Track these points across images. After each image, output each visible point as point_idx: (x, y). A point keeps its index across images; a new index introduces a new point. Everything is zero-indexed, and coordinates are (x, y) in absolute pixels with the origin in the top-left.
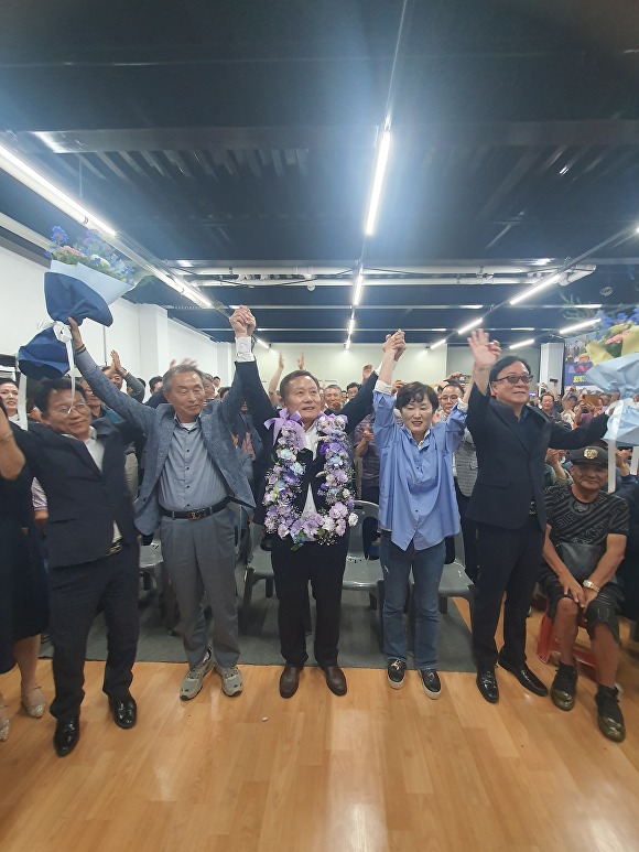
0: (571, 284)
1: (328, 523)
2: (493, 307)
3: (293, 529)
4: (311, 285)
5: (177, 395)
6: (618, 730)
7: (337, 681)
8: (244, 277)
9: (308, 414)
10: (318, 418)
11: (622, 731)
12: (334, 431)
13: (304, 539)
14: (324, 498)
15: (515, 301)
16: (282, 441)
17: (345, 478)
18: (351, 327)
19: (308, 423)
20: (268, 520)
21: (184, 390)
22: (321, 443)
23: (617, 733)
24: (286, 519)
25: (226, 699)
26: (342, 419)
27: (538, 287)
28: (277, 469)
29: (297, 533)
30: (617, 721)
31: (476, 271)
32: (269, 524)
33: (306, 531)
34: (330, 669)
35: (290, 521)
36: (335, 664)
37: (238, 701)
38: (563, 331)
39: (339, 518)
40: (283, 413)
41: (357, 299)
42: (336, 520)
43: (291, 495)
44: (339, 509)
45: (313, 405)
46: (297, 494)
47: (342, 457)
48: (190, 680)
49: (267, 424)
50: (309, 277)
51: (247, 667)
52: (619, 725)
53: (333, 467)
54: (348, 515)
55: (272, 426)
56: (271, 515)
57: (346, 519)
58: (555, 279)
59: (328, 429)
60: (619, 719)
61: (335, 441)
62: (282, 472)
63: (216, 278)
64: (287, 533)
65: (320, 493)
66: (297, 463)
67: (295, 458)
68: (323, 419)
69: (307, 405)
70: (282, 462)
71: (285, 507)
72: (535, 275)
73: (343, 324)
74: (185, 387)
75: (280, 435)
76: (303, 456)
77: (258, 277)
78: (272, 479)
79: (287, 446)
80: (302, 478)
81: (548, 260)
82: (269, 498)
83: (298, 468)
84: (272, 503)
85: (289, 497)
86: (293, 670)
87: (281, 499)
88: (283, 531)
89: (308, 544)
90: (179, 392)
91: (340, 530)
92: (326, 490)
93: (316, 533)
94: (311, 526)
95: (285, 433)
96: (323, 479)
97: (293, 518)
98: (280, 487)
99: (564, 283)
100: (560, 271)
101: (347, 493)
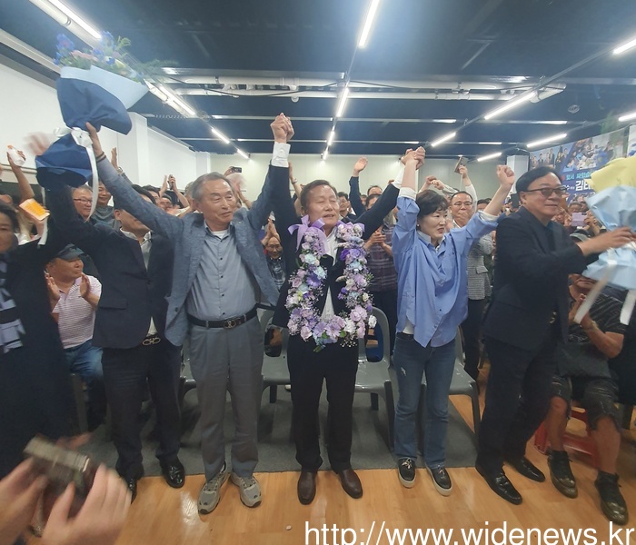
0: (542, 101)
1: (349, 326)
2: (467, 122)
3: (316, 331)
4: (295, 97)
5: (209, 202)
6: (622, 513)
7: (352, 485)
8: (229, 86)
9: (330, 221)
10: (337, 225)
11: (625, 513)
12: (353, 238)
13: (326, 341)
14: (344, 301)
15: (489, 116)
16: (306, 247)
17: (364, 282)
18: (331, 138)
19: (328, 229)
20: (291, 322)
21: (217, 197)
22: (340, 249)
23: (621, 517)
24: (309, 321)
25: (246, 510)
26: (360, 227)
27: (512, 103)
28: (301, 273)
29: (320, 335)
30: (620, 505)
31: (453, 87)
32: (293, 327)
33: (329, 333)
34: (345, 472)
35: (313, 323)
36: (349, 467)
37: (258, 510)
38: (530, 145)
39: (359, 321)
40: (305, 219)
41: (340, 111)
42: (356, 322)
43: (313, 298)
44: (359, 312)
45: (333, 212)
46: (320, 297)
47: (361, 263)
48: (207, 492)
49: (291, 230)
50: (294, 88)
51: (262, 475)
52: (622, 509)
53: (353, 272)
54: (367, 318)
55: (296, 231)
56: (294, 317)
57: (366, 322)
58: (530, 97)
59: (348, 236)
60: (622, 503)
61: (355, 247)
62: (306, 276)
63: (202, 86)
64: (310, 335)
65: (340, 296)
66: (320, 268)
67: (318, 263)
68: (341, 226)
69: (328, 213)
70: (307, 267)
71: (307, 310)
72: (508, 93)
73: (322, 136)
74: (218, 194)
75: (303, 241)
76: (325, 261)
77: (243, 87)
78: (295, 283)
79: (311, 251)
80: (324, 281)
81: (523, 78)
82: (292, 300)
83: (321, 273)
84: (295, 306)
85: (311, 300)
86: (310, 475)
87: (304, 301)
88: (306, 333)
89: (330, 346)
90: (212, 199)
91: (361, 332)
92: (346, 294)
93: (338, 335)
94: (333, 329)
95: (309, 239)
96: (343, 283)
97: (316, 320)
98: (303, 290)
99: (536, 100)
100: (534, 89)
101: (366, 296)
